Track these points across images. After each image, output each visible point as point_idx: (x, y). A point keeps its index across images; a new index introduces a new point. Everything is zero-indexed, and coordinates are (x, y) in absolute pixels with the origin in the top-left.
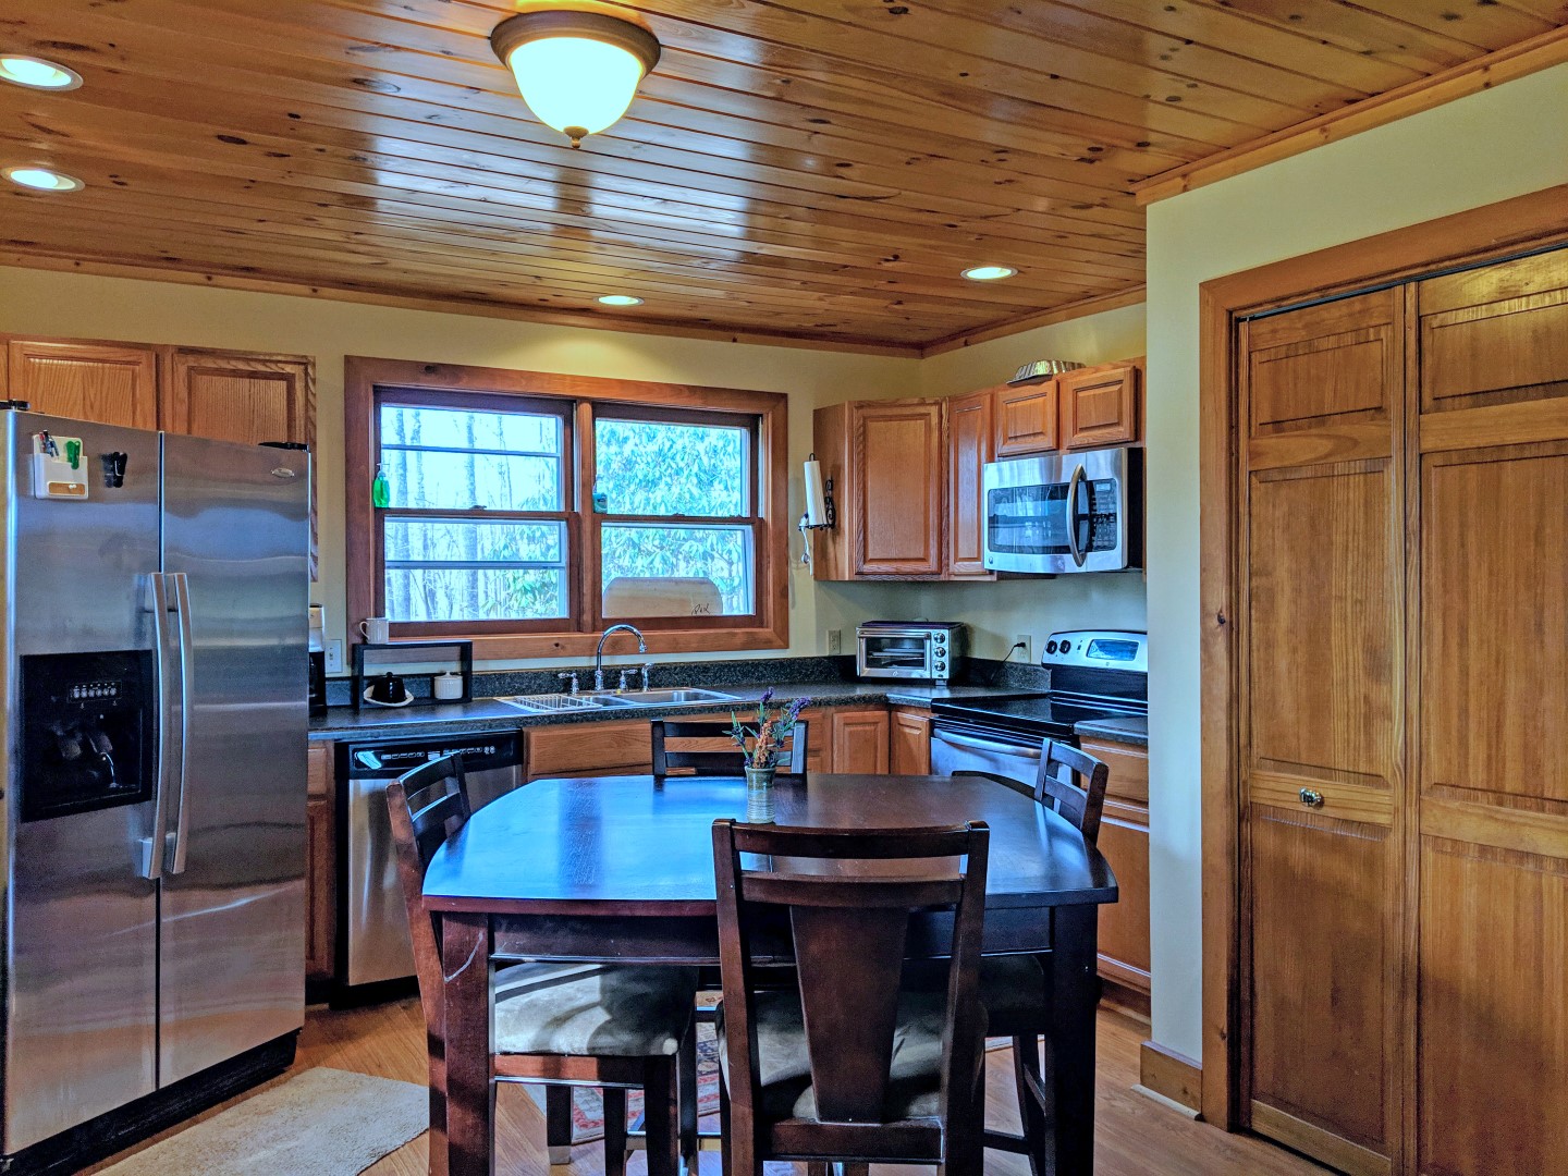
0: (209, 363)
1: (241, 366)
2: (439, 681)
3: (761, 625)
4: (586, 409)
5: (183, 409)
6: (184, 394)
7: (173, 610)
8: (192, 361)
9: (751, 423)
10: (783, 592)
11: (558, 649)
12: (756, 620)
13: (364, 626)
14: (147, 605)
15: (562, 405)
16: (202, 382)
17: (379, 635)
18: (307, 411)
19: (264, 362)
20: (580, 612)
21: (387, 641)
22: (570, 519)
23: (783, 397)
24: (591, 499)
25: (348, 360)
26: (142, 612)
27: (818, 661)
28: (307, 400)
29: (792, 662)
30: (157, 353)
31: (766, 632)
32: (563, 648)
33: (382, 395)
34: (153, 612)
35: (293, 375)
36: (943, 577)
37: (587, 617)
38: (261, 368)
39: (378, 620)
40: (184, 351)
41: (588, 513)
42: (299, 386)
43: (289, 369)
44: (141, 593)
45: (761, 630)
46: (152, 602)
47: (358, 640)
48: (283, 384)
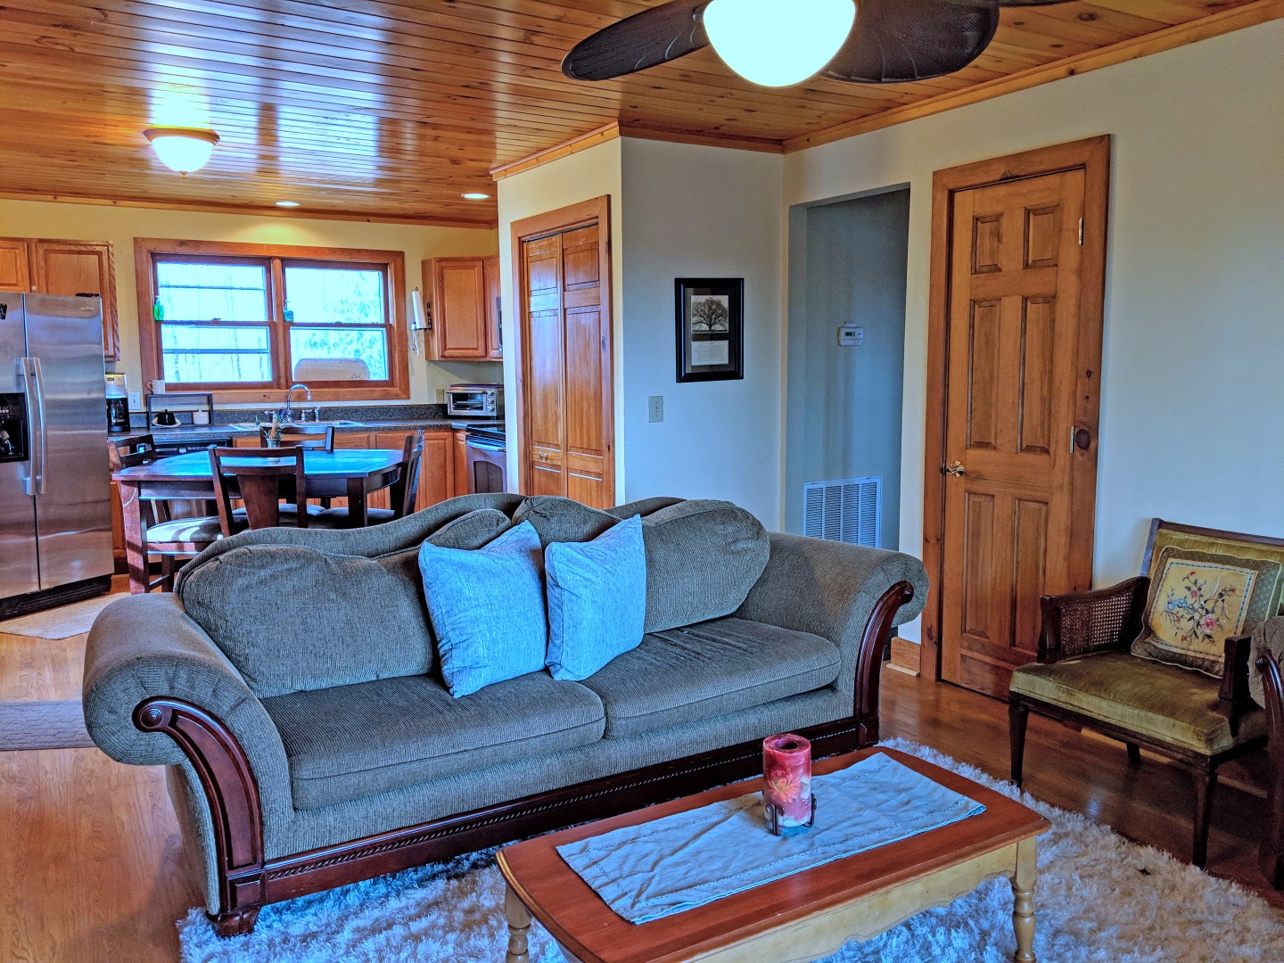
0: (56, 247)
1: (72, 248)
2: (195, 415)
3: (393, 386)
4: (278, 262)
5: (42, 272)
6: (43, 264)
7: (33, 375)
8: (46, 246)
9: (383, 268)
10: (405, 367)
11: (265, 399)
12: (390, 383)
13: (151, 385)
14: (21, 373)
15: (264, 261)
16: (53, 256)
17: (159, 388)
18: (109, 271)
19: (84, 245)
20: (279, 378)
21: (164, 393)
22: (271, 325)
23: (401, 254)
24: (282, 315)
25: (135, 239)
26: (19, 376)
27: (429, 407)
28: (109, 265)
29: (411, 407)
30: (28, 242)
31: (395, 390)
32: (268, 397)
33: (156, 257)
34: (23, 376)
35: (101, 252)
36: (488, 359)
37: (283, 381)
38: (83, 248)
39: (159, 382)
40: (42, 241)
41: (281, 321)
42: (105, 258)
43: (98, 249)
44: (18, 367)
45: (391, 389)
46: (24, 371)
47: (149, 392)
48: (96, 257)
